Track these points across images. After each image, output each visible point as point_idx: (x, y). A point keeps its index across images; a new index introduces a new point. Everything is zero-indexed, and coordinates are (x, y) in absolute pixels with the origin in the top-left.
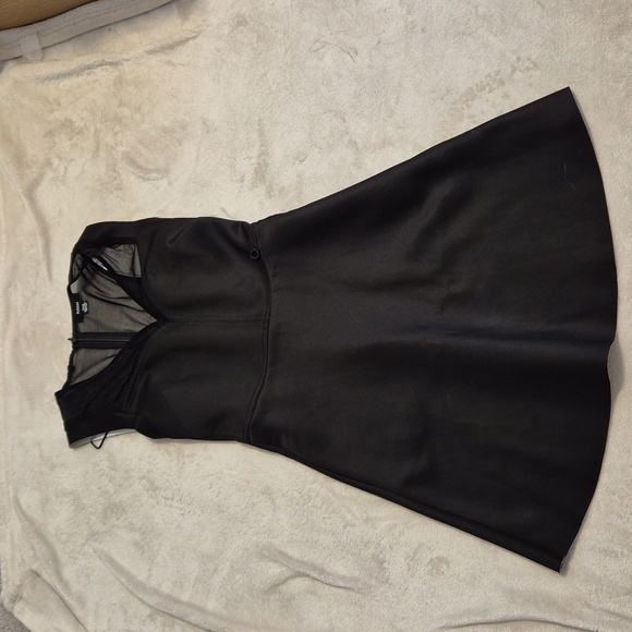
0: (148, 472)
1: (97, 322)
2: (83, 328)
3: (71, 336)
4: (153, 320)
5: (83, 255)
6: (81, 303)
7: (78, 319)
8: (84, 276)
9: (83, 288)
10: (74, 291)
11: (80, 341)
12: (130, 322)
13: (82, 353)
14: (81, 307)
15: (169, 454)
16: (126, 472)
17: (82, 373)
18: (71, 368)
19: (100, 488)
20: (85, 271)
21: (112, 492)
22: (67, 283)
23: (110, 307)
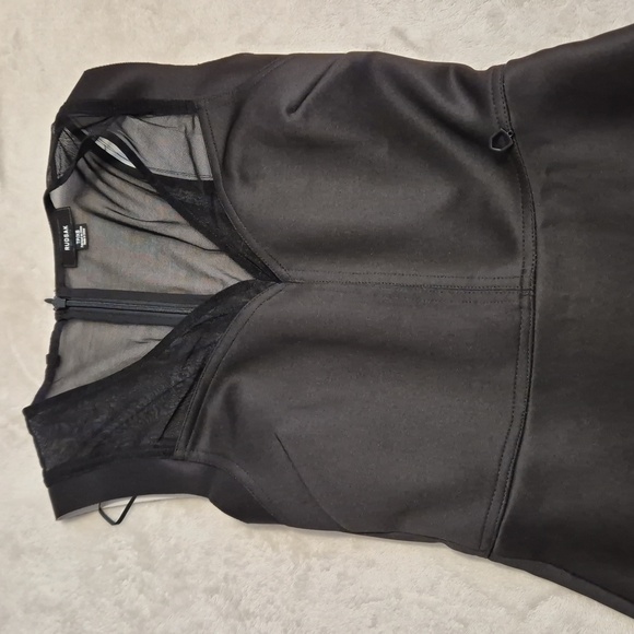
0: (226, 579)
1: (106, 268)
2: (79, 279)
3: (53, 295)
4: (244, 276)
5: (77, 132)
6: (73, 228)
7: (66, 259)
8: (81, 175)
9: (77, 197)
10: (57, 203)
11: (71, 306)
12: (183, 273)
13: (76, 329)
14: (73, 237)
15: (274, 547)
16: (177, 575)
17: (77, 371)
18: (54, 360)
19: (119, 603)
20: (81, 163)
21: (146, 612)
22: (44, 188)
23: (139, 238)
